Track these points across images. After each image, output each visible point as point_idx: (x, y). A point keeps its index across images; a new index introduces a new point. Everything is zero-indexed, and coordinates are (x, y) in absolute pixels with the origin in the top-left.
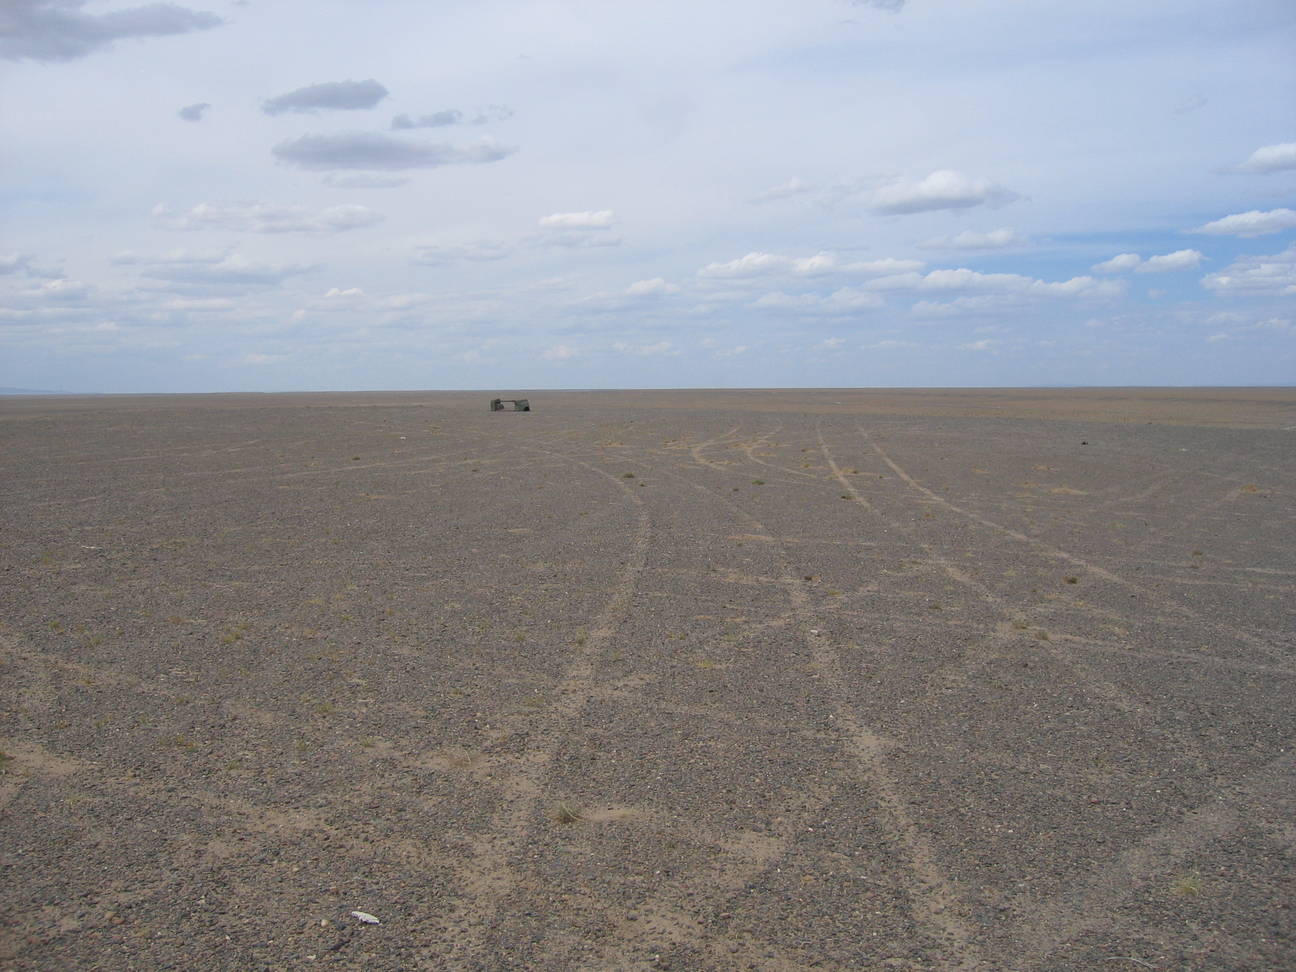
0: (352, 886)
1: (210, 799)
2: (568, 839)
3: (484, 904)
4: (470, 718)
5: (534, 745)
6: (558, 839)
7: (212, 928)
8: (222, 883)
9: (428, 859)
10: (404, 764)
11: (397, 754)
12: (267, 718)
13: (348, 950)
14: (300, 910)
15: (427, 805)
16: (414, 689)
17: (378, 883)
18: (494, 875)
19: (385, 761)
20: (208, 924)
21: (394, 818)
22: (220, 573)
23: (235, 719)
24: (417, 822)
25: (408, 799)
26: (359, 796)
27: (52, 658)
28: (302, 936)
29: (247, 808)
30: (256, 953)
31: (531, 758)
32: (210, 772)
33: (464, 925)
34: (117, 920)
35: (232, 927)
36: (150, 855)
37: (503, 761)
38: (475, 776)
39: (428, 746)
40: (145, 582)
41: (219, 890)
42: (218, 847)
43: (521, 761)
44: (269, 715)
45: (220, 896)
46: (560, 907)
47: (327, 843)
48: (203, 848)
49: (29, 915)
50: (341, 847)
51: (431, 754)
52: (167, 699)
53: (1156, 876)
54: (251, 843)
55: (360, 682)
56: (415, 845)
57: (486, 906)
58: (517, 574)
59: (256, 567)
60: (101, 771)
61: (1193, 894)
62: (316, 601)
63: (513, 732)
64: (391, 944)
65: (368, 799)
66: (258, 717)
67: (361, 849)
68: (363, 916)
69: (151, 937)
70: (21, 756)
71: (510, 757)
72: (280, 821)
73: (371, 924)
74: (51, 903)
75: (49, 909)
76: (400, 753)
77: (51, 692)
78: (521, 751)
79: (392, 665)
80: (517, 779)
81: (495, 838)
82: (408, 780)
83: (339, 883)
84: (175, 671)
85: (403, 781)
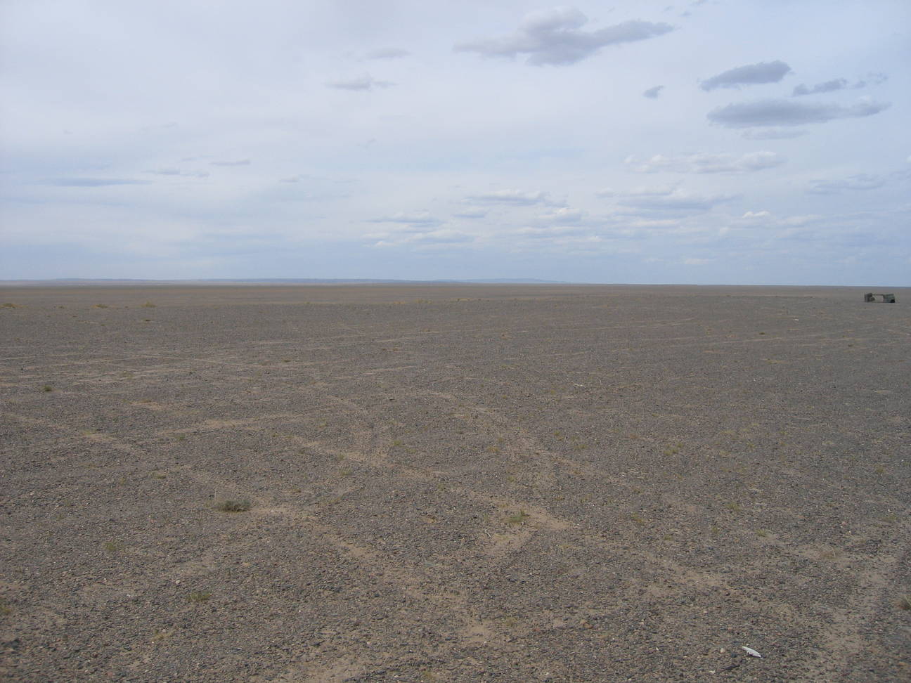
0: (743, 629)
1: (651, 557)
3: (838, 657)
4: (837, 525)
5: (885, 550)
6: (899, 621)
7: (648, 641)
8: (655, 613)
9: (799, 620)
10: (786, 551)
11: (781, 544)
12: (691, 509)
13: (738, 672)
14: (706, 640)
15: (802, 581)
16: (796, 499)
17: (761, 630)
19: (772, 547)
20: (645, 638)
21: (776, 587)
23: (670, 506)
24: (792, 592)
26: (753, 569)
27: (554, 455)
28: (707, 657)
29: (674, 567)
30: (675, 662)
31: (882, 559)
32: (651, 540)
33: (822, 670)
34: (587, 626)
35: (661, 643)
36: (610, 588)
37: (860, 558)
38: (838, 566)
39: (804, 541)
40: (614, 411)
41: (653, 617)
42: (654, 589)
43: (874, 560)
44: (692, 507)
45: (653, 621)
46: (897, 670)
47: (727, 598)
48: (644, 588)
49: (535, 613)
50: (738, 601)
51: (806, 546)
52: (626, 489)
54: (676, 590)
55: (757, 490)
56: (790, 608)
57: (840, 659)
58: (879, 424)
59: (689, 406)
60: (582, 530)
62: (728, 432)
63: (869, 538)
64: (768, 673)
65: (758, 572)
66: (686, 507)
67: (752, 605)
68: (750, 651)
69: (608, 640)
70: (533, 515)
71: (865, 556)
72: (697, 578)
73: (755, 657)
74: (548, 608)
75: (547, 612)
76: (783, 543)
77: (553, 476)
78: (875, 553)
79: (782, 481)
80: (870, 573)
81: (850, 612)
82: (788, 562)
83: (734, 626)
84: (631, 471)
85: (785, 563)
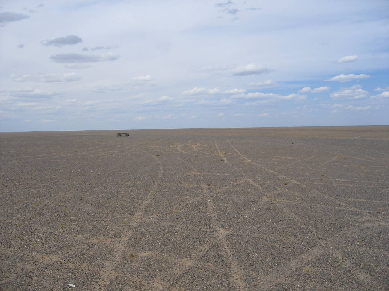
0: (68, 277)
1: (27, 253)
2: (132, 262)
3: (106, 280)
4: (106, 228)
5: (124, 235)
6: (129, 262)
8: (30, 277)
9: (91, 268)
10: (85, 241)
11: (83, 239)
12: (45, 229)
14: (52, 284)
15: (92, 253)
16: (89, 220)
17: (76, 276)
18: (110, 272)
19: (80, 241)
20: (25, 289)
21: (81, 257)
22: (33, 186)
23: (35, 230)
24: (88, 258)
25: (86, 251)
26: (71, 251)
29: (38, 255)
31: (123, 239)
32: (27, 245)
33: (100, 287)
36: (8, 270)
37: (114, 240)
38: (106, 244)
39: (93, 236)
40: (10, 190)
41: (28, 279)
42: (29, 267)
43: (120, 240)
45: (29, 281)
46: (128, 281)
47: (61, 265)
48: (24, 267)
50: (65, 266)
51: (93, 238)
52: (15, 224)
53: (299, 267)
54: (39, 265)
55: (74, 218)
56: (87, 265)
59: (44, 185)
61: (309, 272)
62: (61, 194)
63: (118, 231)
65: (74, 252)
66: (42, 229)
67: (71, 266)
68: (71, 285)
71: (117, 239)
72: (48, 259)
73: (73, 287)
78: (120, 237)
79: (83, 213)
80: (118, 245)
81: (111, 262)
82: (86, 246)
83: (64, 276)
84: (18, 216)
85: (85, 246)
